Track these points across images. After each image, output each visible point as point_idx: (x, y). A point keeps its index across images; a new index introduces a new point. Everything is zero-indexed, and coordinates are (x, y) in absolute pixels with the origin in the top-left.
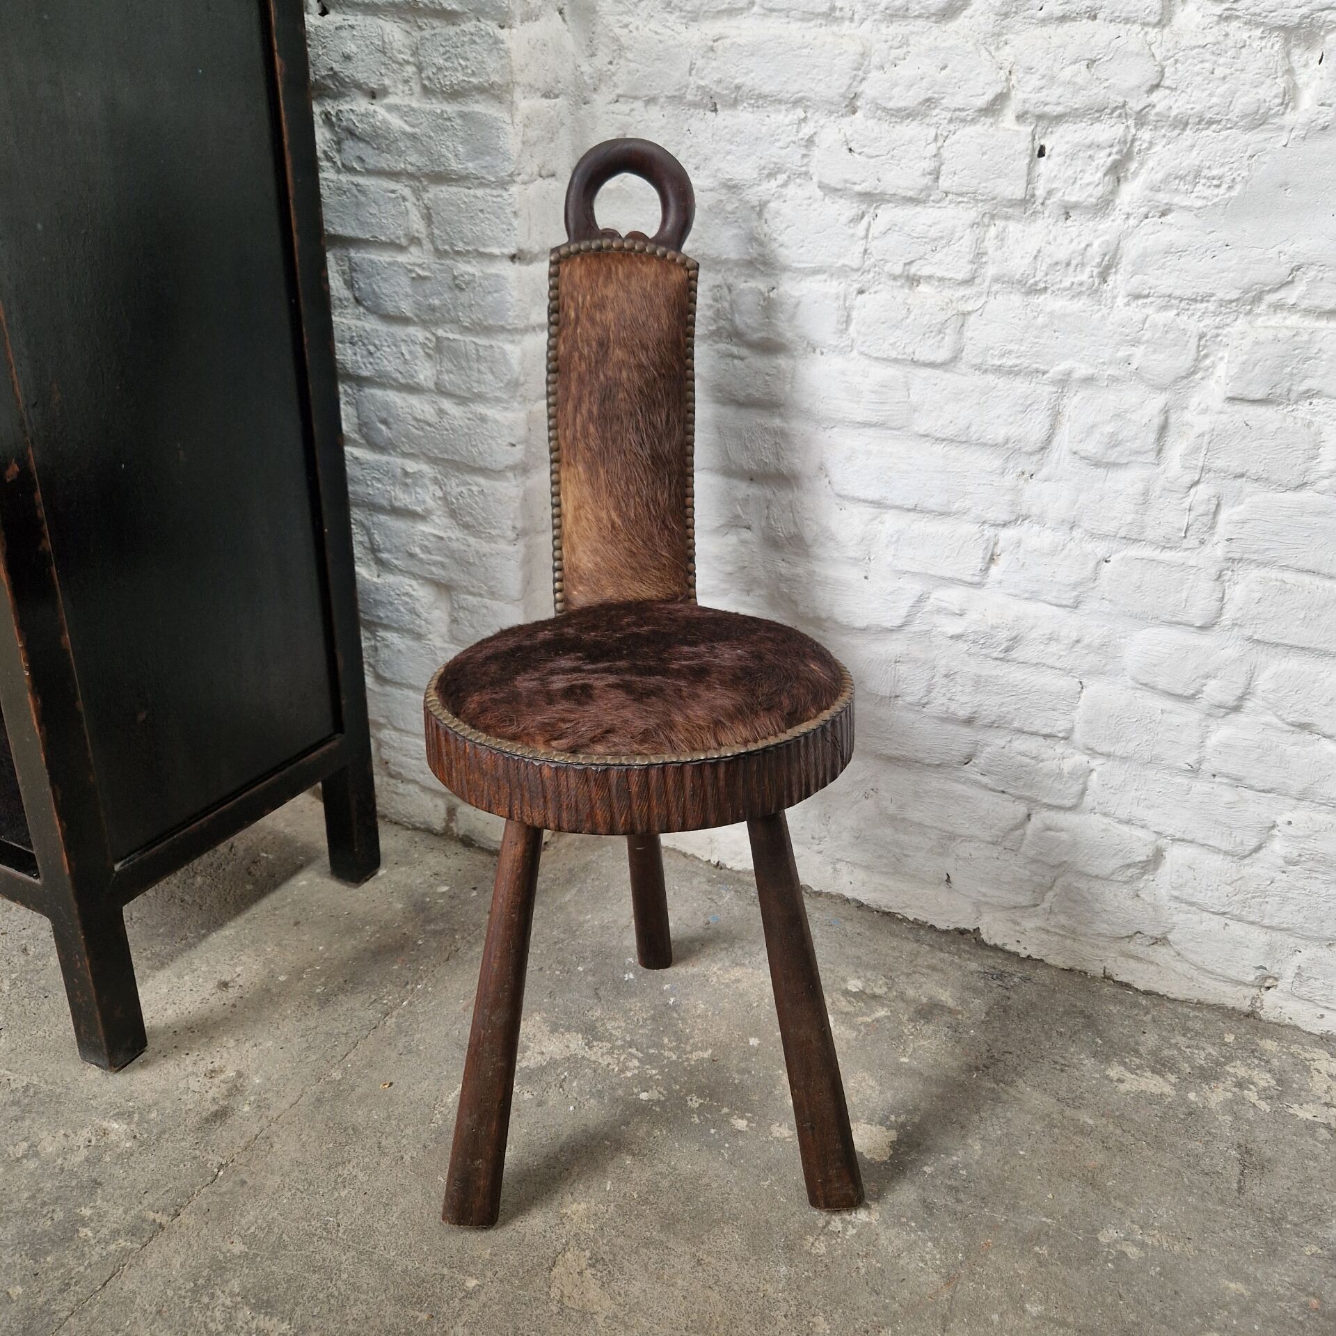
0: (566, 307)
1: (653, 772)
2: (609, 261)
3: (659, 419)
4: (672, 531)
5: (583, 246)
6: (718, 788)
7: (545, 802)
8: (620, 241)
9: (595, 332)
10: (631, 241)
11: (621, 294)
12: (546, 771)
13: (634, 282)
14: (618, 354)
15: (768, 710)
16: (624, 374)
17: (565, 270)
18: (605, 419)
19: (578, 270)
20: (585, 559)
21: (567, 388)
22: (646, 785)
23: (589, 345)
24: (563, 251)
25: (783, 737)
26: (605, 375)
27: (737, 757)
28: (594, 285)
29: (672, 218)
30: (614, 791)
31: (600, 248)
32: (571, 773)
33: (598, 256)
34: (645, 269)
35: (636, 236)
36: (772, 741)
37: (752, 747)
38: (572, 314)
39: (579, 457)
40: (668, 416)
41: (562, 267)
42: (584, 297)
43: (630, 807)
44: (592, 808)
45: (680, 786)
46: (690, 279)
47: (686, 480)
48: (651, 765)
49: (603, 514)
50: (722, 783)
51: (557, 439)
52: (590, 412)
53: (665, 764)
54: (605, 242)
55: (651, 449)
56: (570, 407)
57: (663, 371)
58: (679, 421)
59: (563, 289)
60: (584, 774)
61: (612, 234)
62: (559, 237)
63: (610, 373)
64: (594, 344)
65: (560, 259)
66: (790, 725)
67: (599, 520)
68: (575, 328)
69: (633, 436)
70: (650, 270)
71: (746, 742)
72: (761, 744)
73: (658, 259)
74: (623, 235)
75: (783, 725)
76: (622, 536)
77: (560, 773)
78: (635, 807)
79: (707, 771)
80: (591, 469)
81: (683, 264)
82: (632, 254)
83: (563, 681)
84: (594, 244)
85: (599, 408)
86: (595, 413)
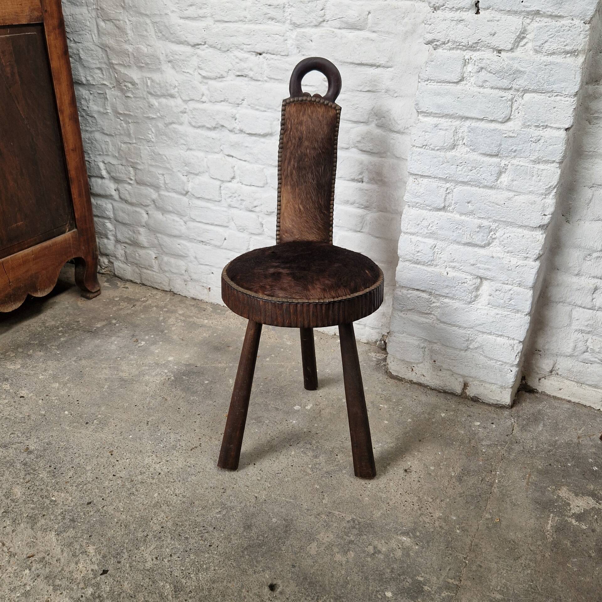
0: (287, 124)
1: (299, 305)
2: (305, 106)
3: (321, 169)
4: (324, 213)
5: (295, 99)
6: (322, 313)
7: (261, 313)
8: (310, 98)
9: (298, 134)
10: (315, 98)
11: (309, 119)
12: (261, 303)
13: (314, 115)
14: (306, 143)
15: (345, 286)
16: (308, 151)
17: (288, 109)
18: (299, 169)
19: (292, 109)
20: (288, 224)
21: (286, 156)
22: (296, 311)
23: (295, 139)
24: (288, 101)
25: (349, 297)
26: (300, 151)
27: (329, 303)
28: (299, 115)
29: (332, 90)
30: (285, 311)
31: (302, 100)
32: (270, 304)
33: (301, 104)
34: (319, 110)
35: (317, 96)
36: (344, 298)
37: (336, 299)
38: (290, 127)
39: (289, 183)
40: (324, 168)
41: (287, 107)
42: (294, 120)
43: (290, 318)
44: (277, 316)
45: (308, 311)
46: (337, 114)
47: (331, 194)
48: (298, 303)
49: (297, 206)
50: (323, 311)
51: (281, 175)
52: (294, 165)
53: (303, 303)
54: (304, 98)
55: (317, 181)
56: (287, 161)
57: (324, 150)
58: (329, 171)
59: (287, 116)
60: (274, 304)
61: (307, 95)
62: (288, 95)
63: (303, 151)
64: (297, 139)
65: (286, 104)
66: (352, 293)
67: (295, 208)
68: (290, 132)
69: (310, 175)
70: (321, 110)
71: (334, 298)
72: (340, 299)
73: (325, 105)
74: (312, 96)
75: (350, 293)
76: (304, 215)
77: (266, 303)
78: (292, 317)
79: (319, 307)
80: (293, 187)
81: (335, 108)
82: (315, 103)
83: (272, 270)
84: (300, 99)
85: (297, 164)
86: (296, 166)
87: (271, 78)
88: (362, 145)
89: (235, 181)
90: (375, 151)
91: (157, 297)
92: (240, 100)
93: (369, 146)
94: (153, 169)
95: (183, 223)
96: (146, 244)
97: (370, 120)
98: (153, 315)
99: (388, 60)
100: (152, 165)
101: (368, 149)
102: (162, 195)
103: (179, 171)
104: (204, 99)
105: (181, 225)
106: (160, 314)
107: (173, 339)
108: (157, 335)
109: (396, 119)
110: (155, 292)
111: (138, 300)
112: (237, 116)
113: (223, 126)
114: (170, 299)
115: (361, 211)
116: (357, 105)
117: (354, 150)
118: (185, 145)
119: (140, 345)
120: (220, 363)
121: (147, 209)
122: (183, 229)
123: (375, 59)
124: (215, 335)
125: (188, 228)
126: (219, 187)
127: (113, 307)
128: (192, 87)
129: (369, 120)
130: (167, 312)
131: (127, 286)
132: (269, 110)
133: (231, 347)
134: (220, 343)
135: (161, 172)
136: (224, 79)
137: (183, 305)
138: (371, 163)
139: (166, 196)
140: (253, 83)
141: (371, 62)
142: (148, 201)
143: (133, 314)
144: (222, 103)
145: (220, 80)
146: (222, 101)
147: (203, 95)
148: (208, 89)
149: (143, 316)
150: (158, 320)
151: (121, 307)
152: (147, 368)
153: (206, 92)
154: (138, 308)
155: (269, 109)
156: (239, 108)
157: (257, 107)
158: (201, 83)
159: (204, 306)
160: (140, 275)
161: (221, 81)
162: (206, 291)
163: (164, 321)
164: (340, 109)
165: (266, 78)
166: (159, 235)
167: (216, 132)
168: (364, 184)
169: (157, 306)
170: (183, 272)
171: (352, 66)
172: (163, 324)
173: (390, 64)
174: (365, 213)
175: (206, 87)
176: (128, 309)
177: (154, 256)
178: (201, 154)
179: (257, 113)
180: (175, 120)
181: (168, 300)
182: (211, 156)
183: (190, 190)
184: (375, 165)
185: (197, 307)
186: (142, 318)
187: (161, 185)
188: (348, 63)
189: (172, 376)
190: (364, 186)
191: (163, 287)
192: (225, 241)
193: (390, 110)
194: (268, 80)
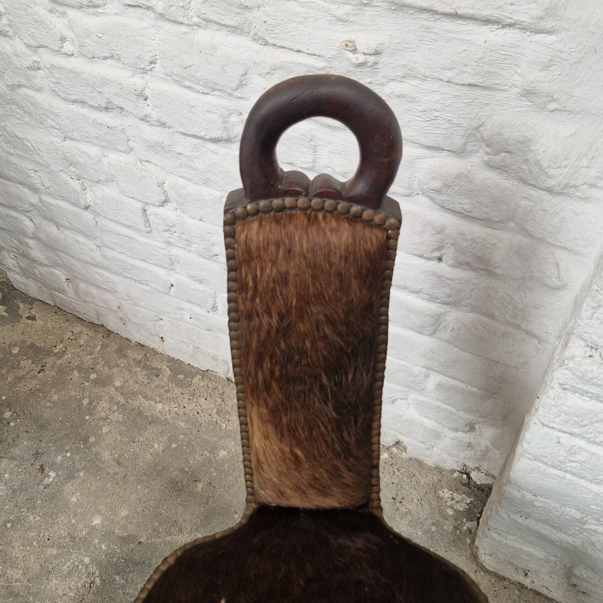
0: (244, 271)
2: (291, 226)
5: (260, 203)
8: (307, 201)
16: (308, 343)
18: (287, 380)
19: (253, 240)
23: (270, 315)
24: (239, 212)
31: (282, 209)
33: (278, 221)
35: (325, 193)
38: (250, 282)
39: (262, 402)
40: (355, 371)
41: (238, 229)
42: (262, 271)
46: (388, 238)
49: (287, 450)
51: (242, 377)
52: (272, 372)
56: (252, 359)
57: (351, 340)
58: (368, 372)
59: (240, 252)
63: (293, 342)
64: (275, 316)
65: (235, 220)
67: (282, 453)
68: (254, 297)
73: (351, 219)
80: (274, 412)
81: (381, 225)
82: (320, 216)
84: (277, 202)
87: (208, 21)
88: (445, 198)
89: (169, 206)
90: (475, 214)
91: (82, 342)
92: (147, 63)
93: (460, 203)
94: (13, 159)
95: (94, 247)
96: (45, 262)
97: (469, 148)
98: (73, 393)
99: (541, 14)
100: (12, 154)
101: (458, 208)
102: (45, 202)
103: (61, 170)
104: (68, 47)
105: (92, 250)
106: (84, 390)
107: (103, 463)
108: (78, 450)
109: (544, 164)
110: (78, 328)
111: (49, 353)
112: (147, 93)
113: (122, 108)
114: (104, 347)
115: (433, 307)
118: (58, 129)
119: (47, 481)
120: (180, 531)
121: (29, 215)
122: (98, 256)
123: (500, 7)
124: (174, 446)
125: (105, 257)
126: (141, 212)
127: (8, 372)
128: (36, 22)
129: (464, 149)
130: (95, 382)
131: (33, 312)
132: (216, 93)
133: (200, 481)
134: (182, 470)
135: (30, 167)
136: (100, 10)
137: (122, 362)
138: (463, 234)
139: (52, 205)
140: (168, 26)
141: (486, 12)
142: (26, 206)
143: (39, 390)
144: (109, 61)
145: (91, 10)
146: (106, 58)
147: (63, 39)
148: (70, 27)
149: (55, 398)
150: (79, 406)
151: (22, 373)
152: (55, 552)
153: (69, 34)
154: (50, 373)
155: (214, 90)
156: (147, 77)
157: (187, 83)
158: (51, 11)
159: (156, 364)
161: (94, 14)
163: (91, 409)
165: (196, 20)
166: (61, 254)
167: (111, 115)
168: (443, 265)
169: (79, 368)
170: (116, 309)
171: (425, 15)
172: (87, 417)
174: (443, 311)
175: (65, 21)
176: (33, 377)
177: (63, 278)
178: (94, 151)
179: (190, 94)
180: (24, 82)
181: (99, 348)
182: (113, 156)
183: (91, 204)
184: (473, 240)
185: (145, 367)
186: (54, 403)
187: (39, 186)
189: (97, 574)
190: (444, 268)
192: (173, 288)
193: (530, 140)
194: (204, 23)
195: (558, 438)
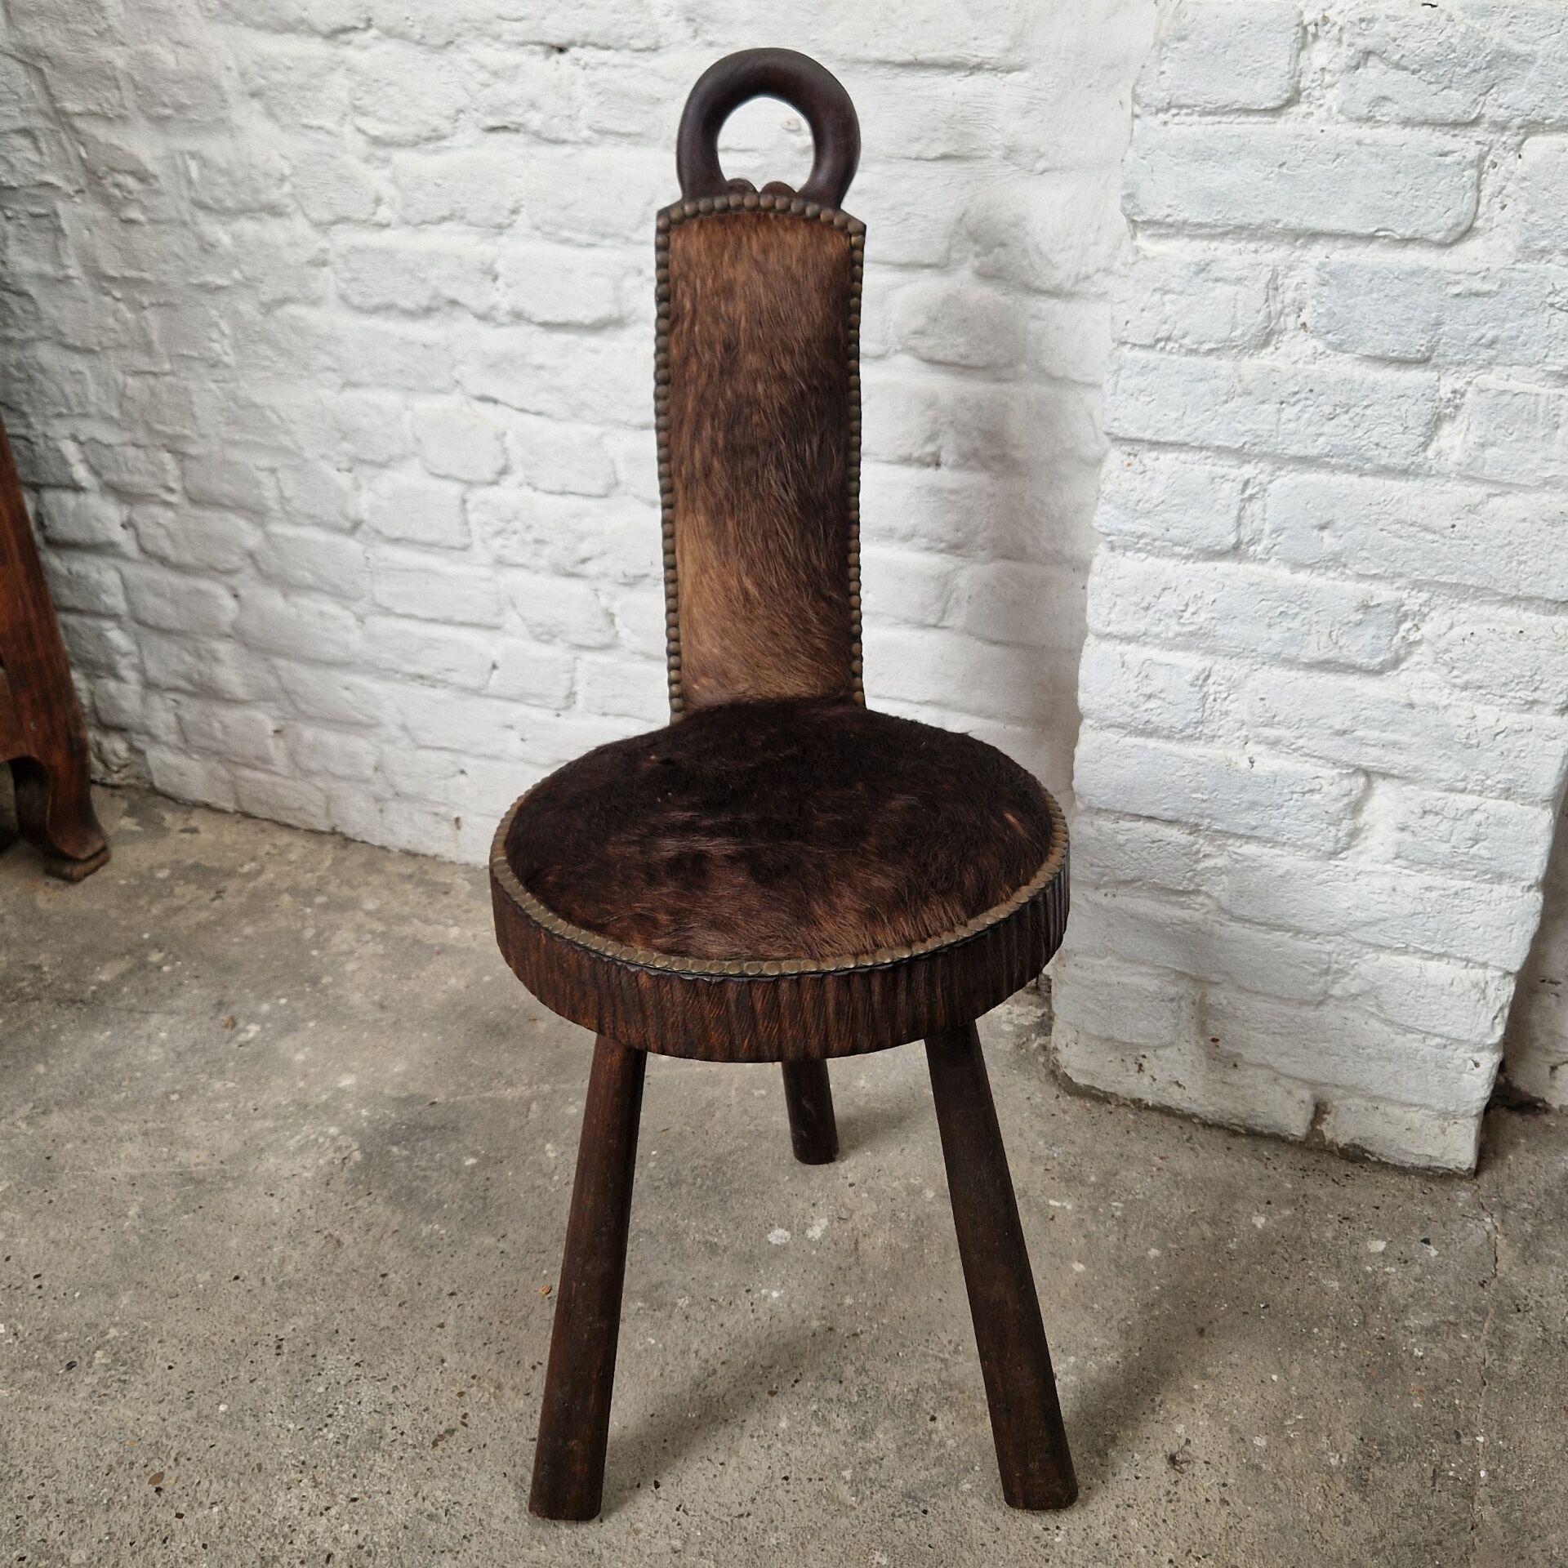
0: (679, 293)
1: (784, 985)
2: (738, 227)
3: (810, 449)
4: (829, 600)
5: (703, 204)
6: (872, 1005)
7: (645, 1018)
8: (754, 197)
9: (719, 332)
10: (770, 197)
11: (755, 275)
12: (643, 979)
13: (772, 257)
14: (752, 361)
15: (944, 893)
16: (760, 387)
17: (677, 242)
18: (734, 452)
19: (693, 243)
20: (707, 645)
21: (682, 408)
22: (774, 1003)
23: (711, 348)
24: (675, 215)
25: (963, 933)
26: (734, 392)
27: (897, 965)
28: (717, 263)
29: (827, 164)
30: (733, 1008)
31: (726, 209)
32: (676, 984)
33: (722, 221)
34: (789, 238)
35: (776, 189)
36: (948, 939)
37: (919, 950)
38: (688, 305)
39: (699, 503)
40: (822, 441)
41: (673, 236)
42: (704, 281)
43: (755, 1029)
44: (705, 1029)
45: (820, 1002)
46: (853, 248)
47: (849, 529)
48: (782, 976)
49: (733, 582)
50: (876, 998)
51: (670, 476)
52: (714, 443)
53: (801, 975)
54: (733, 200)
55: (799, 491)
56: (686, 430)
57: (815, 382)
58: (838, 451)
59: (675, 267)
60: (693, 986)
61: (742, 187)
62: (672, 193)
63: (741, 388)
64: (718, 347)
65: (670, 224)
66: (973, 913)
67: (727, 589)
68: (692, 324)
69: (772, 475)
70: (796, 240)
71: (909, 944)
72: (932, 944)
73: (807, 220)
74: (759, 190)
75: (963, 917)
76: (760, 611)
77: (662, 984)
78: (761, 1028)
79: (857, 984)
80: (716, 515)
81: (843, 228)
82: (771, 215)
83: (670, 847)
84: (719, 202)
85: (725, 437)
86: (721, 443)
87: (603, 132)
88: (931, 342)
89: (509, 481)
90: (975, 360)
91: (293, 857)
92: (506, 213)
93: (953, 346)
94: (236, 455)
95: (351, 621)
96: (241, 692)
97: (955, 255)
98: (283, 923)
99: (1008, 44)
100: (233, 443)
101: (951, 355)
102: (277, 536)
103: (323, 457)
104: (384, 213)
105: (346, 628)
106: (304, 918)
107: (351, 1008)
108: (301, 995)
109: (1045, 247)
110: (284, 839)
111: (230, 874)
112: (500, 267)
113: (454, 303)
114: (337, 861)
115: (936, 562)
116: (907, 209)
117: (905, 360)
118: (334, 370)
119: (242, 1037)
120: (510, 1083)
121: (233, 581)
122: (356, 640)
123: (963, 44)
124: (487, 979)
125: (371, 637)
126: (457, 503)
127: (151, 902)
128: (340, 177)
129: (948, 258)
130: (326, 907)
131: (193, 823)
132: (607, 242)
133: (542, 1019)
134: (507, 1008)
135: (264, 462)
136: (445, 143)
137: (375, 879)
138: (963, 400)
139: (288, 539)
140: (546, 151)
141: (949, 53)
142: (234, 558)
143: (216, 923)
144: (447, 226)
145: (431, 146)
146: (443, 219)
147: (378, 201)
148: (394, 181)
149: (249, 931)
150: (298, 940)
151: (176, 902)
152: (269, 1124)
153: (387, 192)
154: (232, 901)
155: (604, 236)
156: (503, 240)
157: (565, 234)
158: (367, 160)
159: (443, 877)
160: (234, 786)
161: (436, 152)
162: (446, 829)
163: (320, 940)
164: (862, 230)
165: (586, 133)
166: (280, 662)
167: (432, 323)
168: (944, 471)
169: (293, 891)
170: (369, 772)
171: (882, 71)
172: (315, 953)
173: (1015, 58)
174: (951, 567)
175: (387, 172)
176: (199, 908)
177: (270, 726)
178: (390, 400)
179: (566, 252)
180: (292, 291)
181: (328, 863)
182: (425, 404)
183: (366, 516)
184: (979, 407)
185: (421, 882)
186: (246, 937)
187: (272, 504)
188: (867, 62)
189: (355, 1146)
190: (945, 477)
191: (312, 820)
192: (496, 672)
193: (1024, 218)
194: (596, 136)
195: (1122, 655)
